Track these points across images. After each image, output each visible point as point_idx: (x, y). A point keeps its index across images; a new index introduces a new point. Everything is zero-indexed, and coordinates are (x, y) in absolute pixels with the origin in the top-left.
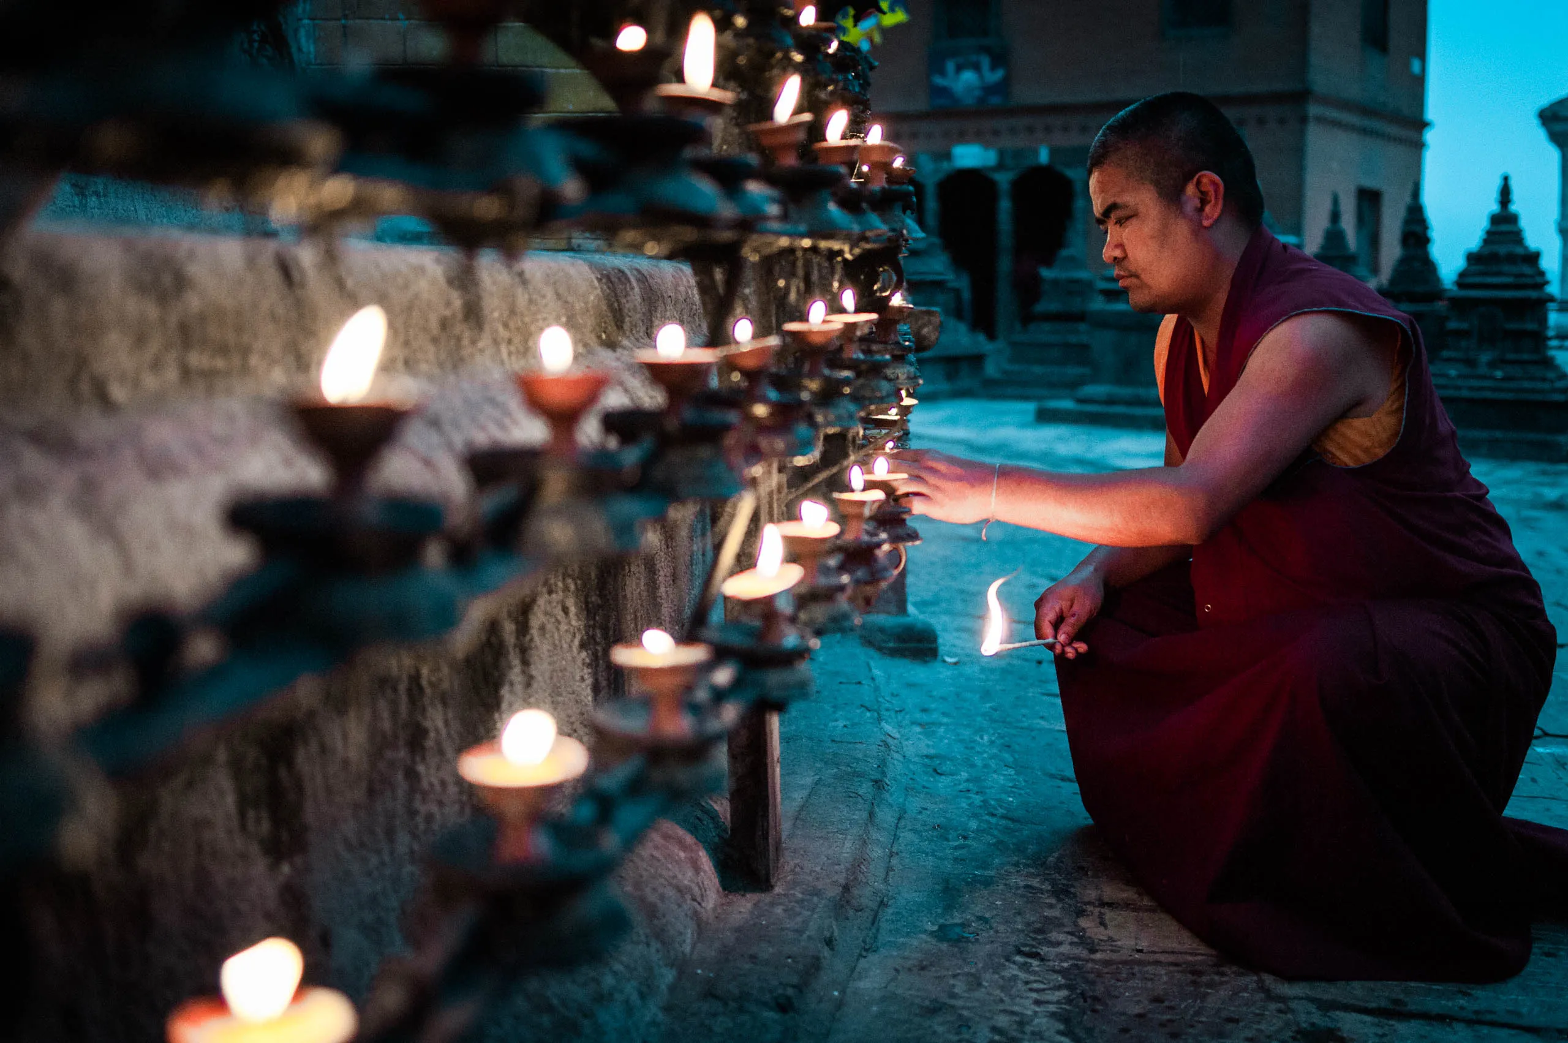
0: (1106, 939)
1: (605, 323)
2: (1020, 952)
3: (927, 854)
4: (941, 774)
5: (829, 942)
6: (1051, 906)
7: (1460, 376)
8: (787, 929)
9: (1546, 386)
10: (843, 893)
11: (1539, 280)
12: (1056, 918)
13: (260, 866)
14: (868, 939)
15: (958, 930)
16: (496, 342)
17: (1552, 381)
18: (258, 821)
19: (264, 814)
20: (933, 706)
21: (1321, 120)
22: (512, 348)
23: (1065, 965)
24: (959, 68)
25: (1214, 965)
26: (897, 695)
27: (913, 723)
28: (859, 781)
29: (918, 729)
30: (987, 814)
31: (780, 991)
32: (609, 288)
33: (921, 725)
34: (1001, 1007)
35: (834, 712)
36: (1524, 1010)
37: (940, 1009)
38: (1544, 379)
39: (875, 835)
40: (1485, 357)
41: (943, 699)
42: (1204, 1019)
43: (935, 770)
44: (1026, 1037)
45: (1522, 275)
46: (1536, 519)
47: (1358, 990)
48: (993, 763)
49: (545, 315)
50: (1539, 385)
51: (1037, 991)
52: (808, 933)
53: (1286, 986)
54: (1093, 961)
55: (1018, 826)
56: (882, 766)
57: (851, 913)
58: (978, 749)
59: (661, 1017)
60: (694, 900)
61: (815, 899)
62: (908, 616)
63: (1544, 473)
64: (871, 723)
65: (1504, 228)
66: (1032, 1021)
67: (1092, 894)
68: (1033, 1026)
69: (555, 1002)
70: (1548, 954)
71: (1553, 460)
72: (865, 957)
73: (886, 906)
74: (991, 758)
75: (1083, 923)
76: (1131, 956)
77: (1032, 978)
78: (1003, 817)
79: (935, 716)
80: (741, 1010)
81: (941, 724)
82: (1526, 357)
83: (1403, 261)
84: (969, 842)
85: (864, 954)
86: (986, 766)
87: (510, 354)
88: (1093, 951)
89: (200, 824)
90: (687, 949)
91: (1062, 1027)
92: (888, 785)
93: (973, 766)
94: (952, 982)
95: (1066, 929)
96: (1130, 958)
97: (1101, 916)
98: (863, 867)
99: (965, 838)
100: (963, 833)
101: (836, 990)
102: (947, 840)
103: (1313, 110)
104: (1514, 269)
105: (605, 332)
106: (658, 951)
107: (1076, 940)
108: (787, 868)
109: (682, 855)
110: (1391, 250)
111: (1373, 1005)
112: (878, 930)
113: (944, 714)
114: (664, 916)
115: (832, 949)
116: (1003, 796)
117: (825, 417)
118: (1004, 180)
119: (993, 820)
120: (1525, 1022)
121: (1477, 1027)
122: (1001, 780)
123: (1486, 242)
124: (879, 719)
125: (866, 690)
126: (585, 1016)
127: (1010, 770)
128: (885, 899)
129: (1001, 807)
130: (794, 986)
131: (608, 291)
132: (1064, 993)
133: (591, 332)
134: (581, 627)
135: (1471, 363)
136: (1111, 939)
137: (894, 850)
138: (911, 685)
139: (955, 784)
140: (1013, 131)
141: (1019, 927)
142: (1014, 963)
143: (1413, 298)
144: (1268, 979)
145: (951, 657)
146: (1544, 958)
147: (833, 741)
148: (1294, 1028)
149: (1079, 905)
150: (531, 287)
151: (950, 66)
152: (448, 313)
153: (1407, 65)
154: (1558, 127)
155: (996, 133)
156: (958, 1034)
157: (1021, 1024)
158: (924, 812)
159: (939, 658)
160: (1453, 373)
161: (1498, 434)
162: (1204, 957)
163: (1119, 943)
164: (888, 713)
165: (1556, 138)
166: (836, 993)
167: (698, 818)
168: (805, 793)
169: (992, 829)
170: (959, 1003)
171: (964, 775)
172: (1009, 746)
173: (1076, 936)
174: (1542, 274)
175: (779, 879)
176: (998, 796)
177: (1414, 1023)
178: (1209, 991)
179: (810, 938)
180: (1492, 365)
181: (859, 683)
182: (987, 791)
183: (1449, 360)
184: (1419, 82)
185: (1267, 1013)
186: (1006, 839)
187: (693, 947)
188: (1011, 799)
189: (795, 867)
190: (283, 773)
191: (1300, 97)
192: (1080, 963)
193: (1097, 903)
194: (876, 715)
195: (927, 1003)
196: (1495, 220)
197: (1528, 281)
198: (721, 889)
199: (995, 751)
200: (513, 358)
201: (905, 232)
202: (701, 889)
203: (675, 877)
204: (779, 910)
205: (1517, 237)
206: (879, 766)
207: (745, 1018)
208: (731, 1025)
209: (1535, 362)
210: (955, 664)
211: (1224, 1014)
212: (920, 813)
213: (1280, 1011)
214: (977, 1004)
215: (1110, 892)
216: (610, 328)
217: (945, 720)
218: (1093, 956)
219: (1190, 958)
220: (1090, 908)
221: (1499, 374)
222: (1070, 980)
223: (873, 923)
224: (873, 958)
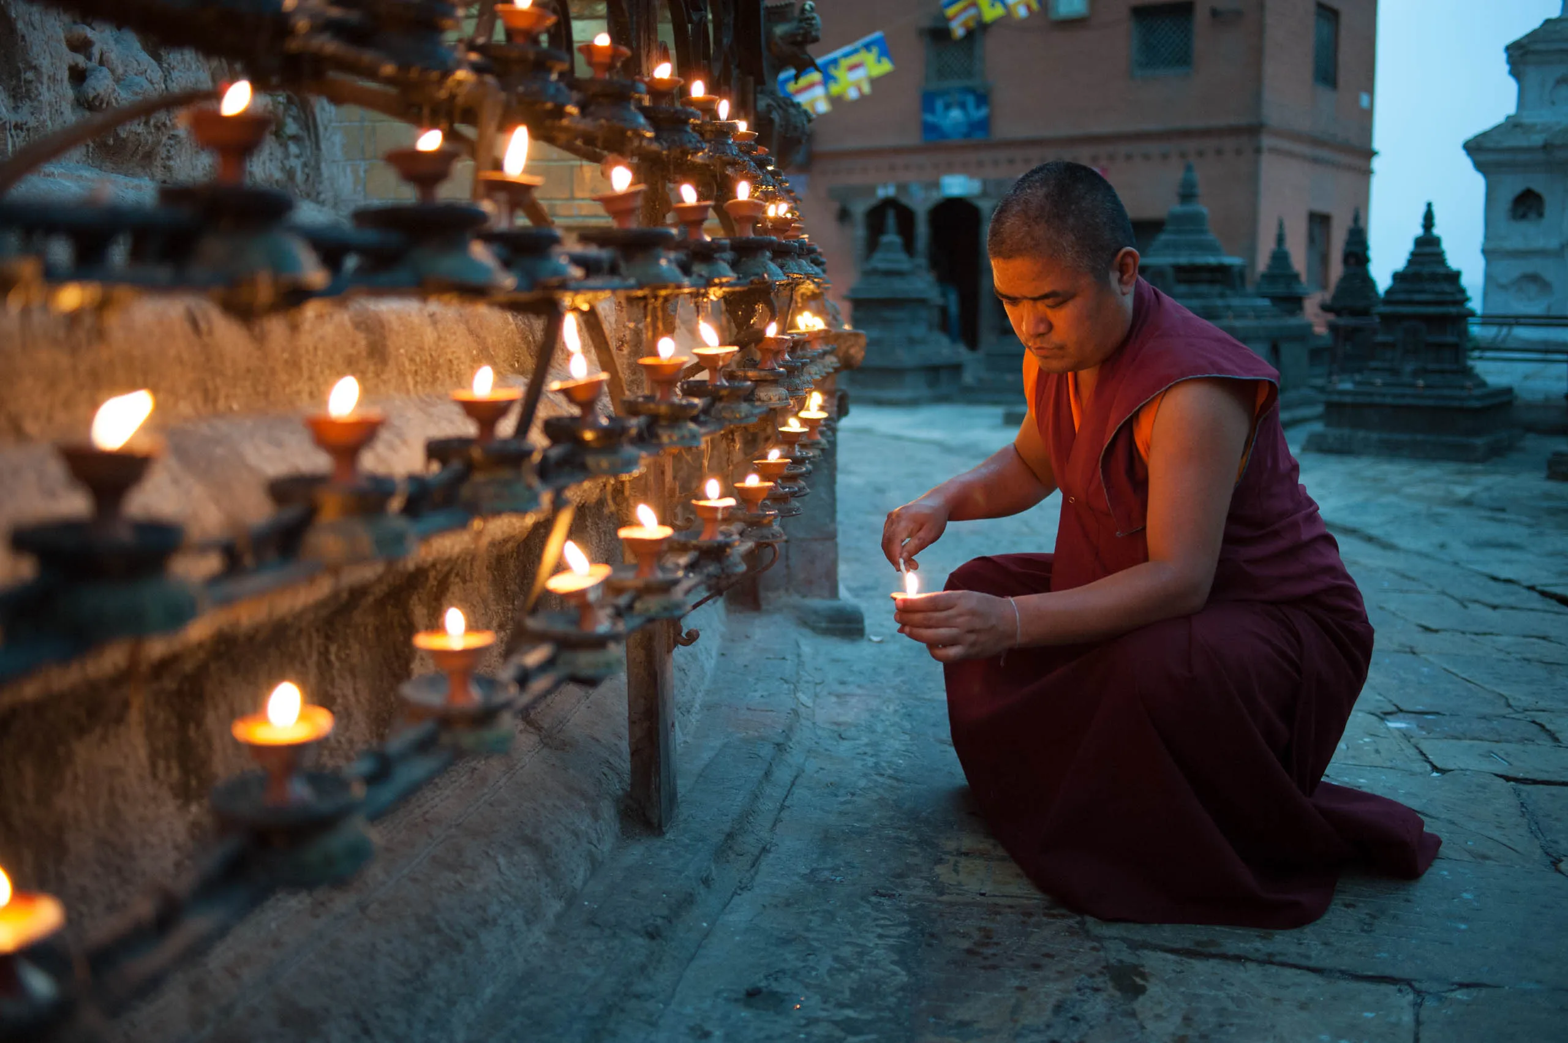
0: (955, 883)
1: (519, 353)
2: (876, 893)
3: (815, 809)
4: (843, 739)
5: (706, 882)
6: (914, 855)
7: (1385, 385)
8: (669, 869)
9: (1464, 393)
10: (726, 840)
11: (1459, 297)
12: (917, 865)
13: (170, 806)
14: (744, 881)
15: (827, 874)
16: (402, 374)
17: (1470, 389)
18: (168, 769)
19: (174, 764)
20: (851, 679)
21: (1273, 150)
22: (419, 379)
23: (913, 905)
24: (948, 107)
25: (1046, 908)
26: (820, 669)
27: (830, 694)
28: (762, 744)
29: (834, 699)
30: (876, 774)
31: (651, 921)
32: (524, 324)
33: (838, 696)
34: (848, 939)
35: (755, 684)
36: (1313, 954)
37: (794, 940)
38: (1463, 388)
39: (768, 790)
40: (1409, 367)
41: (861, 673)
42: (1024, 954)
43: (840, 736)
44: (862, 965)
45: (1443, 293)
46: (1443, 515)
47: (1167, 933)
48: (892, 730)
49: (454, 349)
50: (1457, 393)
51: (882, 926)
52: (686, 873)
53: (1104, 927)
54: (940, 902)
55: (902, 785)
56: (788, 732)
57: (732, 856)
58: (882, 717)
59: (544, 939)
60: (591, 843)
61: (700, 844)
62: (839, 600)
63: (1460, 473)
64: (786, 694)
65: (1428, 250)
66: (872, 951)
67: (951, 845)
68: (871, 956)
69: (442, 924)
70: (1347, 906)
71: (1468, 461)
72: (740, 895)
73: (769, 851)
74: (892, 725)
75: (939, 869)
76: (973, 898)
77: (882, 916)
78: (890, 777)
79: (851, 688)
80: (615, 935)
81: (853, 695)
82: (1446, 366)
83: (1345, 279)
84: (855, 798)
85: (739, 892)
86: (885, 732)
87: (416, 383)
88: (941, 893)
89: (115, 771)
90: (578, 883)
91: (896, 958)
92: (791, 748)
93: (873, 732)
94: (810, 917)
95: (922, 875)
96: (974, 900)
97: (956, 864)
98: (751, 818)
99: (853, 794)
100: (852, 791)
101: (705, 922)
102: (836, 796)
103: (1267, 141)
104: (1437, 287)
105: (518, 362)
106: (547, 886)
107: (928, 884)
108: (681, 818)
109: (583, 804)
110: (1337, 270)
111: (1178, 946)
112: (756, 873)
113: (859, 686)
114: (556, 855)
115: (708, 887)
116: (895, 759)
117: (670, 437)
118: (986, 206)
119: (880, 779)
120: (1312, 963)
121: (1268, 966)
122: (897, 745)
123: (1410, 262)
124: (796, 690)
125: (789, 666)
126: (469, 937)
127: (907, 736)
128: (768, 846)
129: (890, 768)
130: (663, 917)
131: (523, 326)
132: (906, 929)
133: (504, 361)
134: (500, 611)
135: (1395, 372)
136: (960, 884)
137: (787, 803)
138: (835, 661)
139: (855, 748)
140: (996, 163)
141: (882, 872)
142: (869, 902)
143: (1354, 313)
144: (1090, 920)
145: (876, 635)
146: (1343, 908)
147: (748, 709)
148: (1104, 964)
149: (939, 854)
150: (440, 327)
151: (939, 104)
152: (353, 351)
153: (1357, 100)
154: (1482, 158)
155: (980, 164)
156: (803, 961)
157: (861, 955)
158: (821, 771)
159: (866, 637)
160: (1378, 381)
161: (1420, 437)
162: (1036, 901)
163: (966, 888)
164: (806, 685)
165: (1479, 166)
166: (705, 924)
167: (605, 775)
168: (712, 754)
169: (877, 787)
170: (811, 935)
171: (865, 740)
172: (909, 715)
173: (929, 880)
174: (1462, 291)
175: (671, 827)
176: (889, 759)
177: (1212, 962)
178: (1036, 930)
179: (687, 877)
180: (1416, 374)
181: (784, 658)
182: (882, 754)
183: (1376, 369)
184: (1367, 116)
185: (1081, 950)
186: (886, 795)
187: (585, 883)
188: (901, 761)
189: (689, 816)
190: (192, 732)
191: (1255, 130)
192: (927, 903)
193: (955, 853)
194: (792, 687)
195: (784, 934)
196: (1419, 242)
197: (1449, 298)
198: (620, 835)
199: (897, 719)
200: (419, 387)
201: (766, 276)
202: (597, 833)
203: (573, 823)
204: (667, 853)
205: (1439, 257)
206: (784, 731)
207: (616, 943)
208: (603, 948)
209: (1453, 372)
210: (881, 642)
211: (1044, 950)
212: (817, 772)
213: (1094, 949)
214: (827, 936)
215: (968, 842)
216: (522, 358)
217: (860, 691)
218: (940, 898)
219: (1026, 902)
220: (948, 857)
221: (1421, 382)
222: (914, 917)
223: (753, 866)
224: (746, 895)
